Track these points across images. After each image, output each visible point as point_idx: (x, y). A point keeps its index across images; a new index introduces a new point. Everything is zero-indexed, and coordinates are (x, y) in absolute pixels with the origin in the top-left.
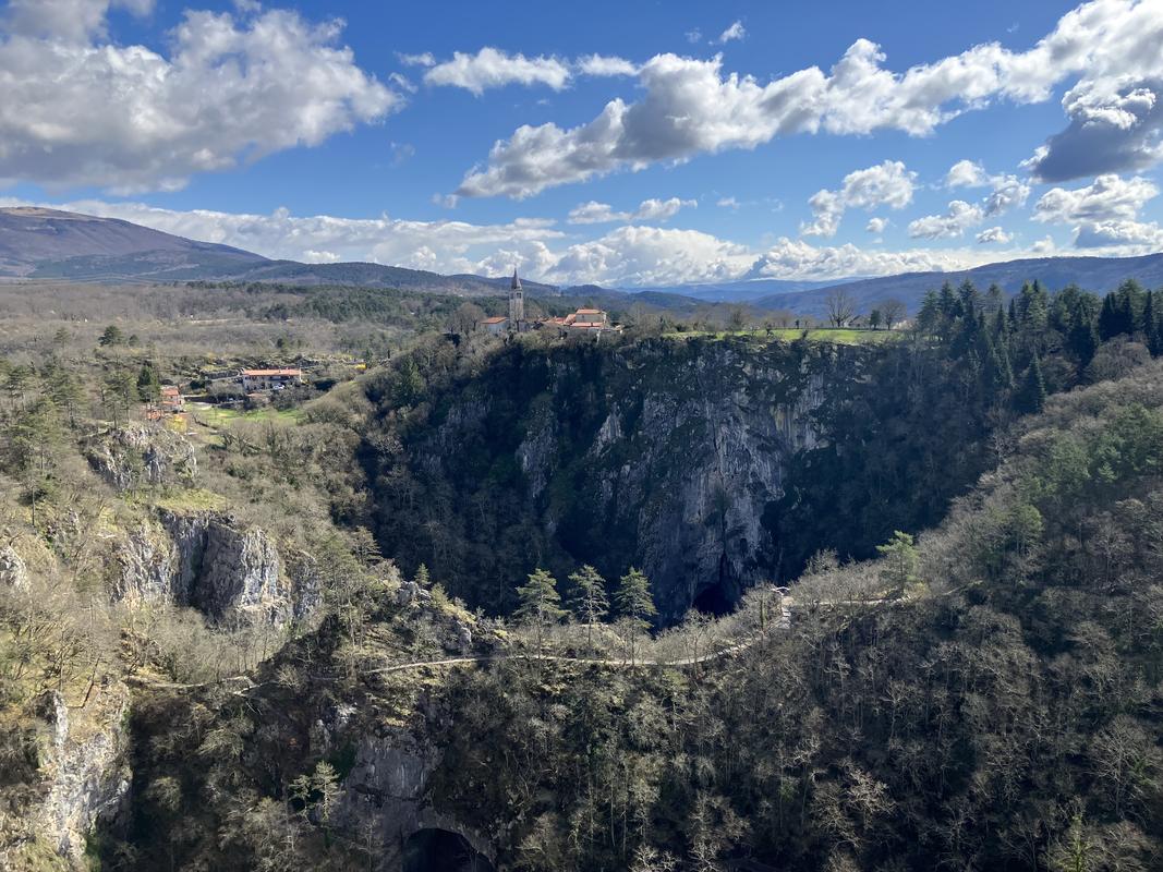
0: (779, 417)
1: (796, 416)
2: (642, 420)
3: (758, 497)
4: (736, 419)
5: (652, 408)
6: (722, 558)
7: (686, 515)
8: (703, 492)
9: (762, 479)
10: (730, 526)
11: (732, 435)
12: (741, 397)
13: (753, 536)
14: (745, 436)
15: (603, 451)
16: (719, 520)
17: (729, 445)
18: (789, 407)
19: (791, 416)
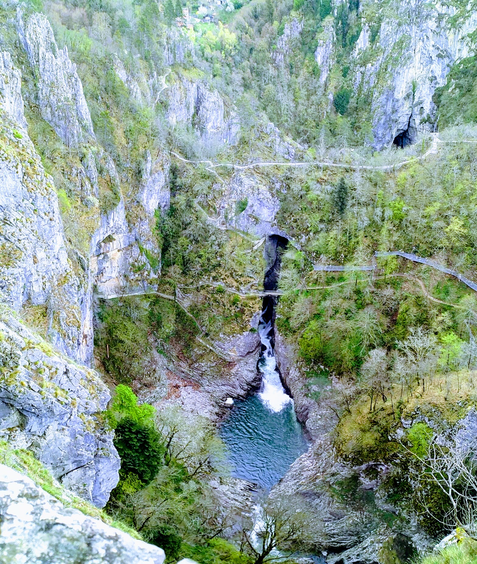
0: (451, 36)
1: (460, 37)
2: (379, 36)
3: (433, 85)
4: (427, 37)
5: (385, 28)
6: (410, 117)
7: (396, 93)
8: (405, 81)
9: (436, 75)
10: (416, 100)
11: (424, 48)
12: (432, 24)
13: (428, 106)
14: (431, 48)
15: (359, 54)
16: (411, 97)
17: (422, 53)
18: (457, 31)
19: (458, 36)
